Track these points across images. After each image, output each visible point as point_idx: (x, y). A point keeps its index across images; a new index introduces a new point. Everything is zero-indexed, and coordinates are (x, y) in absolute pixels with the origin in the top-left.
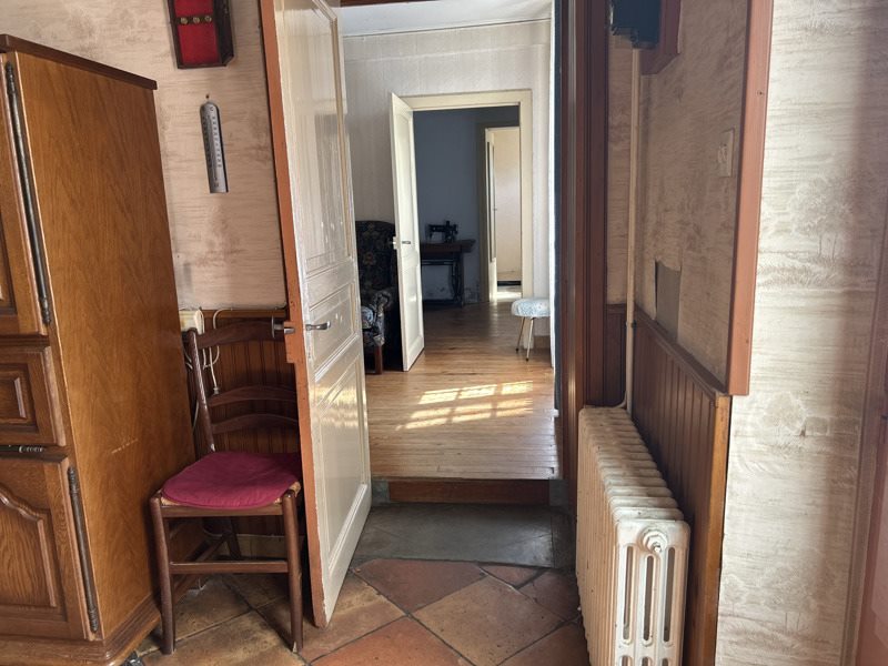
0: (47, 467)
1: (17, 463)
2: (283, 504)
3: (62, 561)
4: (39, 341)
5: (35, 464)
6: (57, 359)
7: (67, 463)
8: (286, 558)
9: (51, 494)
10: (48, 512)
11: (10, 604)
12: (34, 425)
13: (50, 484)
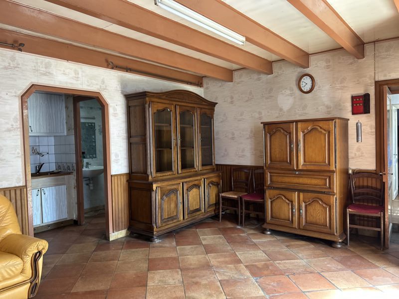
0: (331, 196)
1: (325, 195)
2: (381, 214)
3: (332, 216)
4: (333, 172)
5: (329, 196)
6: (336, 175)
7: (335, 196)
8: (380, 227)
9: (331, 202)
10: (330, 206)
11: (318, 225)
12: (330, 188)
13: (332, 200)
